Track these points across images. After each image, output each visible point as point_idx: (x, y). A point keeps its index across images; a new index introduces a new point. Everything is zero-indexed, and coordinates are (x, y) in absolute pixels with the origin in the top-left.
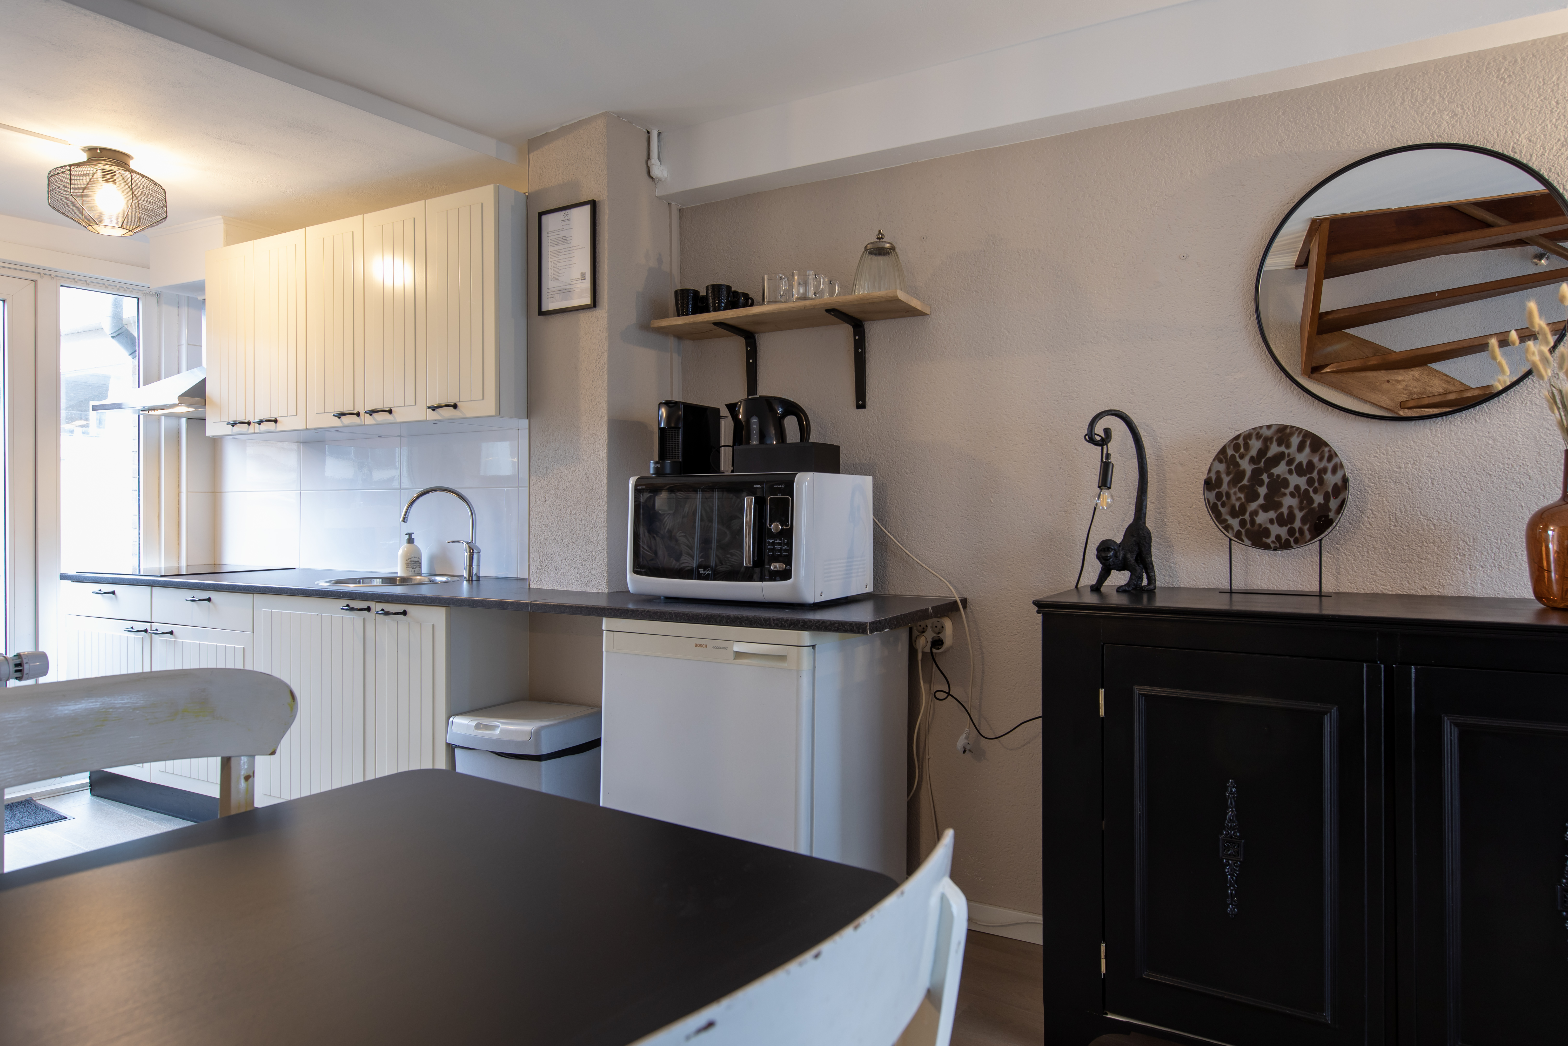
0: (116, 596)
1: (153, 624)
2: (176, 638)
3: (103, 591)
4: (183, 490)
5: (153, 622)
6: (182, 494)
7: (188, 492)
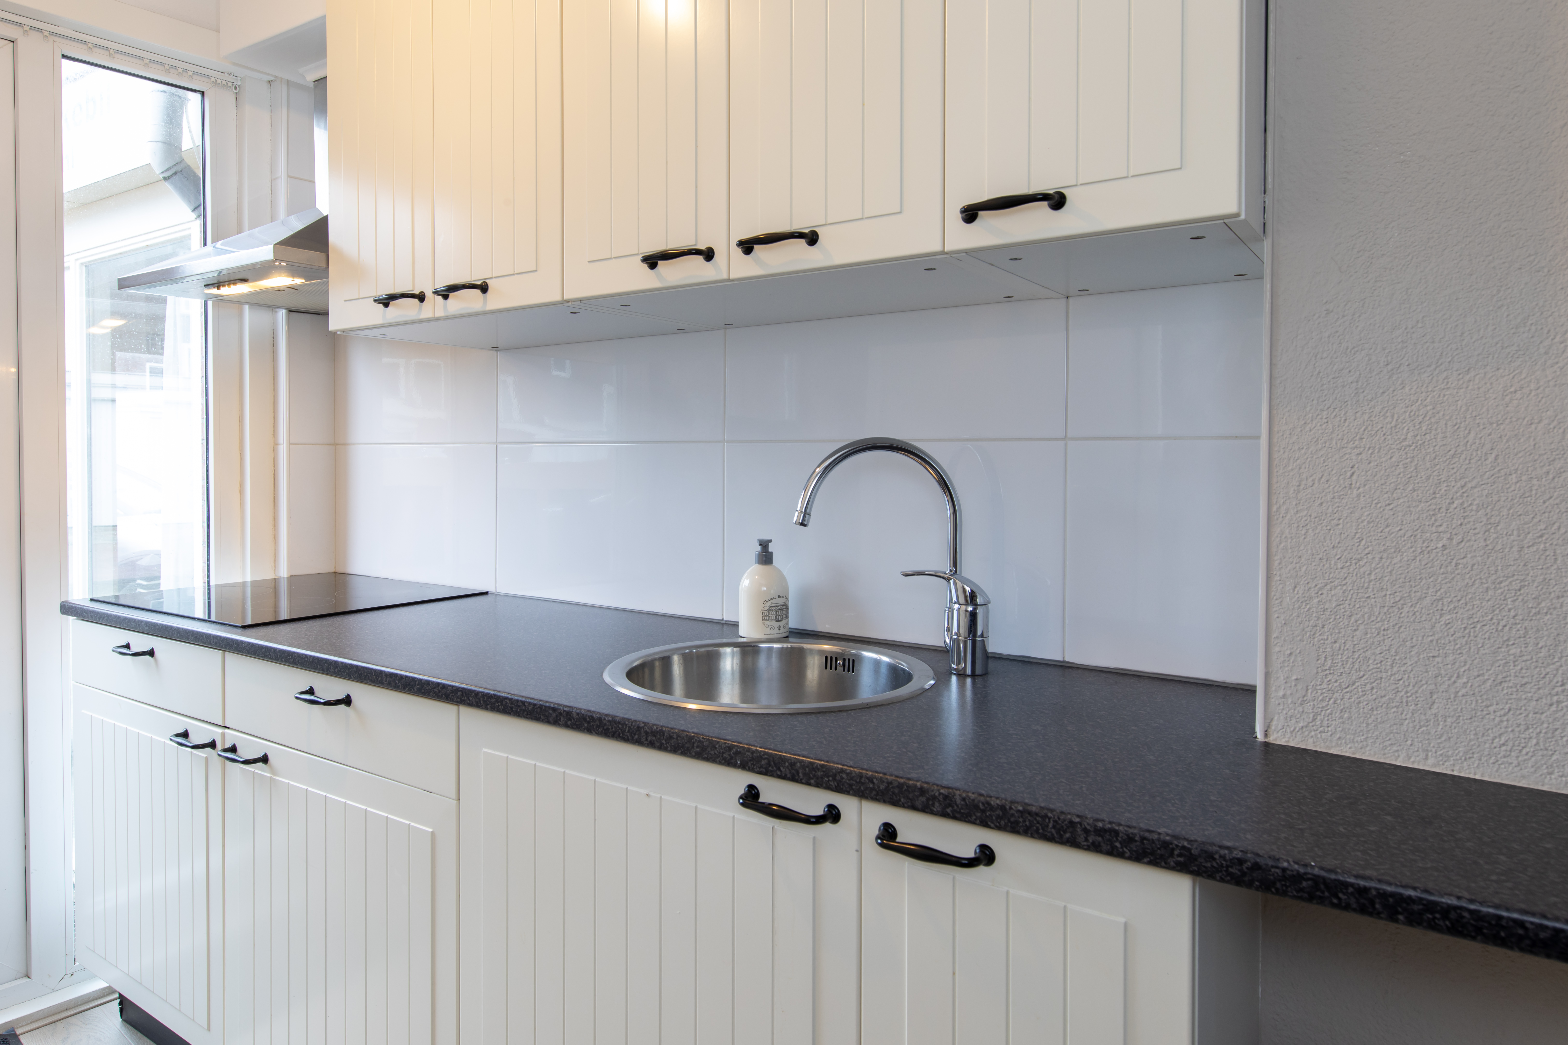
0: (156, 660)
1: (227, 731)
2: (273, 772)
3: (135, 649)
4: (281, 441)
5: (228, 728)
6: (281, 447)
7: (290, 444)
